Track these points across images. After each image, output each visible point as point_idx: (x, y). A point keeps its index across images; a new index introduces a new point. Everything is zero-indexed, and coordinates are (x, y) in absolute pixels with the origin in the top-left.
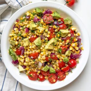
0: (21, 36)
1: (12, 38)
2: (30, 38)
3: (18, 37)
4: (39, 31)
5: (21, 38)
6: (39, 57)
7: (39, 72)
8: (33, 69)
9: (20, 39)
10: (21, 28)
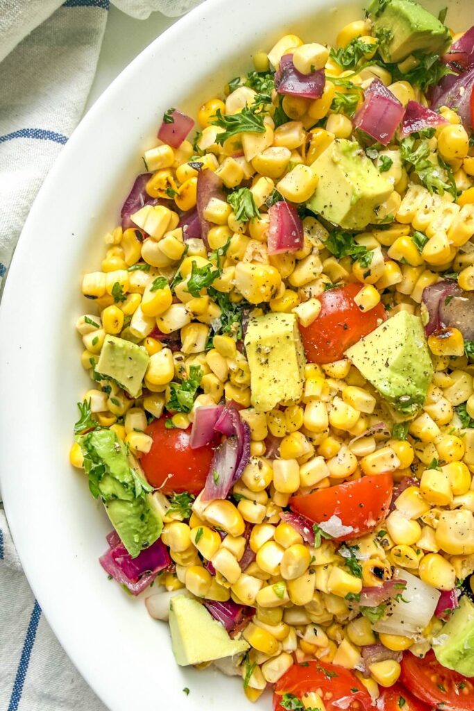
0: (212, 292)
1: (112, 312)
2: (308, 310)
3: (176, 300)
4: (421, 244)
5: (215, 312)
6: (401, 525)
7: (387, 672)
8: (322, 638)
9: (195, 320)
10: (216, 208)
